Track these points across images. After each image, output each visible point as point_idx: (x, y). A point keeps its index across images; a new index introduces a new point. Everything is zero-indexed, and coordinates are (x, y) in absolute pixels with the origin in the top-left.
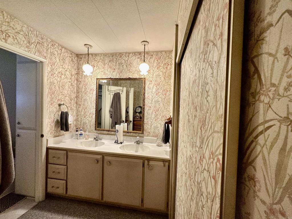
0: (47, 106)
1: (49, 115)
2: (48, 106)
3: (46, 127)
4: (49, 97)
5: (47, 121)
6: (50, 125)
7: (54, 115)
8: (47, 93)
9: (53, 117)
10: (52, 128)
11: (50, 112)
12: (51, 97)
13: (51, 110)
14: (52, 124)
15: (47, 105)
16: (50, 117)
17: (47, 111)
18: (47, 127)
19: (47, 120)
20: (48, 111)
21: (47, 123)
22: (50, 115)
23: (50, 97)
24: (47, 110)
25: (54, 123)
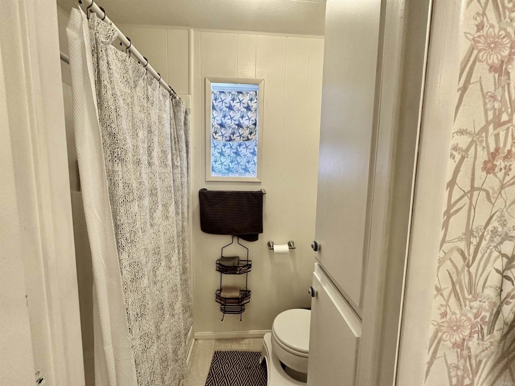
0: (448, 177)
1: (460, 263)
2: (463, 181)
3: (427, 358)
4: (473, 88)
5: (435, 316)
6: (460, 346)
7: (500, 264)
8: (463, 46)
9: (495, 279)
10: (475, 373)
11: (469, 233)
12: (497, 84)
13: (479, 221)
14: (473, 344)
15: (451, 165)
16: (465, 279)
17: (446, 225)
18: (430, 364)
19: (437, 302)
20: (458, 225)
21: (431, 330)
22: (469, 266)
23: (490, 87)
24: (448, 215)
25: (497, 334)
